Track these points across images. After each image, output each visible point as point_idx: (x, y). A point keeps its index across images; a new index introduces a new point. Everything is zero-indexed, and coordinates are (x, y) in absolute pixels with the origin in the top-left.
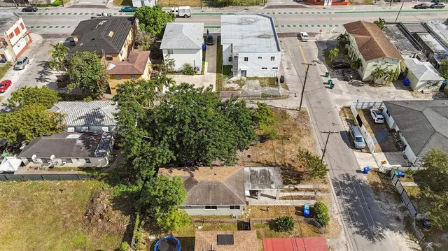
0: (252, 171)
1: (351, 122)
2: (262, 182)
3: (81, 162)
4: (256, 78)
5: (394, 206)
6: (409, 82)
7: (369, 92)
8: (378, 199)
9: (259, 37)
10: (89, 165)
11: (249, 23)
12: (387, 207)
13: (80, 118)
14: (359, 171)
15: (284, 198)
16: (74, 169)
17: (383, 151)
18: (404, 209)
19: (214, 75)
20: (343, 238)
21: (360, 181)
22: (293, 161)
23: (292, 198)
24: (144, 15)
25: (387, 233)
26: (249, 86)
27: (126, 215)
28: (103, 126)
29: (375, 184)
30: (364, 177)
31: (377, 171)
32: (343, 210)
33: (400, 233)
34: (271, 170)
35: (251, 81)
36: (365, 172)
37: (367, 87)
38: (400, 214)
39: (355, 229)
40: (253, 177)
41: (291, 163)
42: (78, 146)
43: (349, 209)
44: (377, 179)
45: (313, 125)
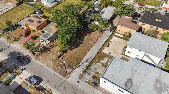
8: (14, 64)
17: (20, 86)
21: (23, 65)
29: (17, 69)
33: (3, 61)
45: (55, 73)
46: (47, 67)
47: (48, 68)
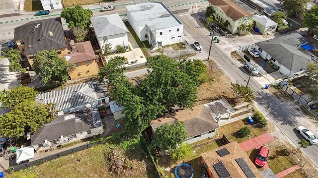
0: (210, 105)
1: (241, 60)
2: (220, 110)
3: (84, 135)
4: (168, 46)
5: (292, 103)
6: (259, 30)
7: (240, 40)
8: (282, 102)
9: (161, 17)
10: (91, 135)
11: (149, 9)
12: (289, 104)
13: (66, 102)
14: (263, 88)
15: (233, 117)
16: (79, 142)
17: (268, 73)
18: (297, 103)
19: (139, 49)
20: (277, 129)
21: (267, 94)
22: (224, 93)
23: (237, 115)
24: (71, 15)
25: (297, 119)
26: (168, 52)
27: (141, 160)
28: (87, 103)
29: (275, 93)
30: (267, 91)
31: (272, 86)
32: (268, 113)
33: (304, 117)
34: (220, 101)
35: (166, 49)
36: (266, 88)
37: (237, 37)
38: (297, 106)
39: (281, 122)
40: (212, 109)
41: (223, 95)
42: (78, 123)
43: (270, 112)
44: (274, 90)
45: (221, 68)
46: (230, 77)
47: (229, 75)
